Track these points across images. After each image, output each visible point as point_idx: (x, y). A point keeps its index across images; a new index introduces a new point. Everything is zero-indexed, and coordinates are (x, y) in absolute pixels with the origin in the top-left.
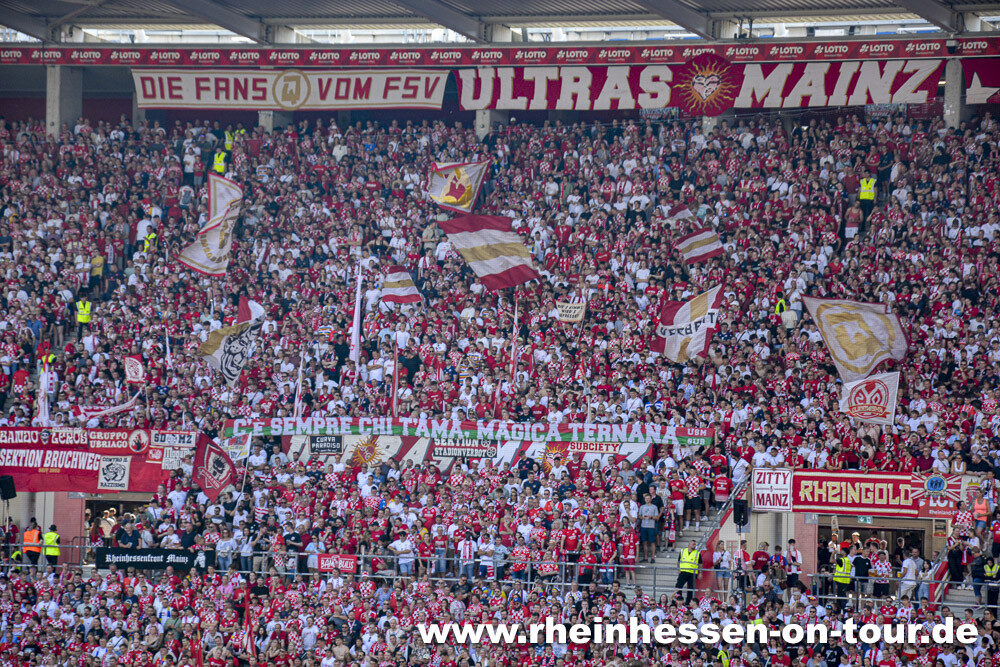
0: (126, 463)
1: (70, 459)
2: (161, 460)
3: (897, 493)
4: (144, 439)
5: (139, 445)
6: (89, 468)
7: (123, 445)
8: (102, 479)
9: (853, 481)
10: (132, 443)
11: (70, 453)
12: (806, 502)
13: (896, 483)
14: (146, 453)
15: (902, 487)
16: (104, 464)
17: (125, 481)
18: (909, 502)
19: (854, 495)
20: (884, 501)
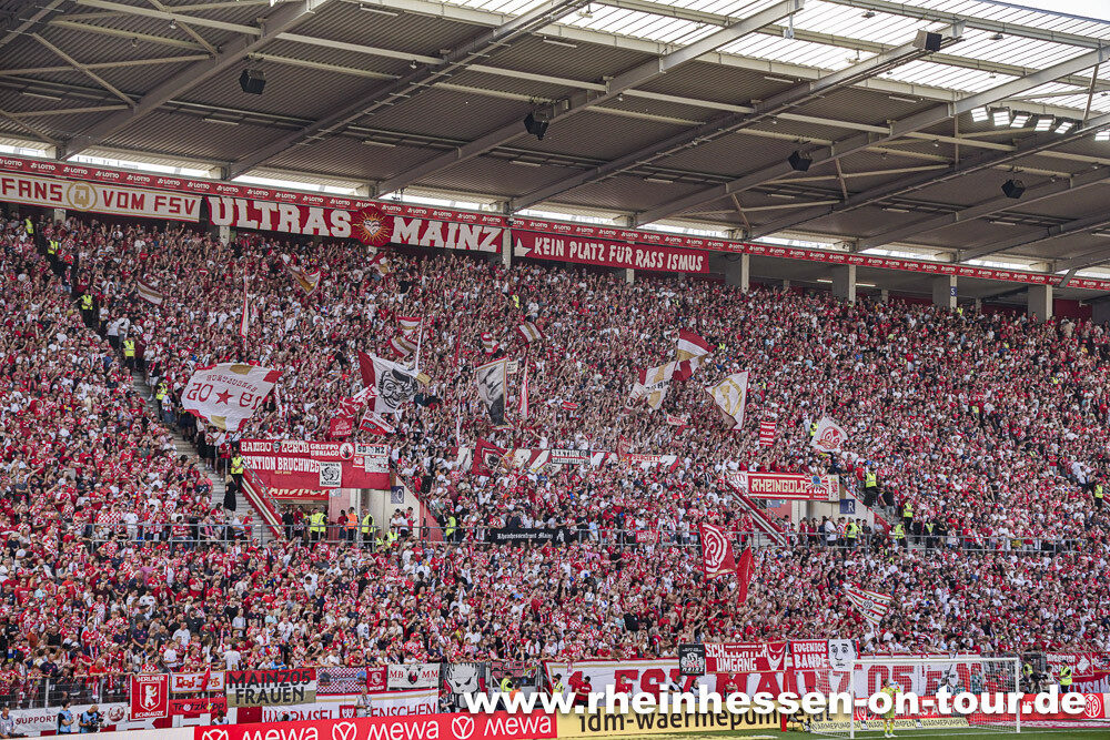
0: (339, 467)
1: (297, 464)
2: (363, 465)
3: (799, 486)
4: (351, 450)
5: (347, 454)
6: (312, 471)
7: (336, 454)
8: (322, 479)
9: (778, 479)
10: (342, 453)
11: (296, 459)
12: (755, 492)
13: (799, 480)
14: (352, 461)
15: (802, 482)
16: (323, 468)
17: (339, 480)
18: (805, 491)
19: (778, 487)
20: (792, 491)
